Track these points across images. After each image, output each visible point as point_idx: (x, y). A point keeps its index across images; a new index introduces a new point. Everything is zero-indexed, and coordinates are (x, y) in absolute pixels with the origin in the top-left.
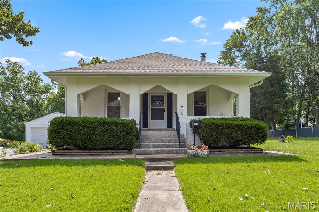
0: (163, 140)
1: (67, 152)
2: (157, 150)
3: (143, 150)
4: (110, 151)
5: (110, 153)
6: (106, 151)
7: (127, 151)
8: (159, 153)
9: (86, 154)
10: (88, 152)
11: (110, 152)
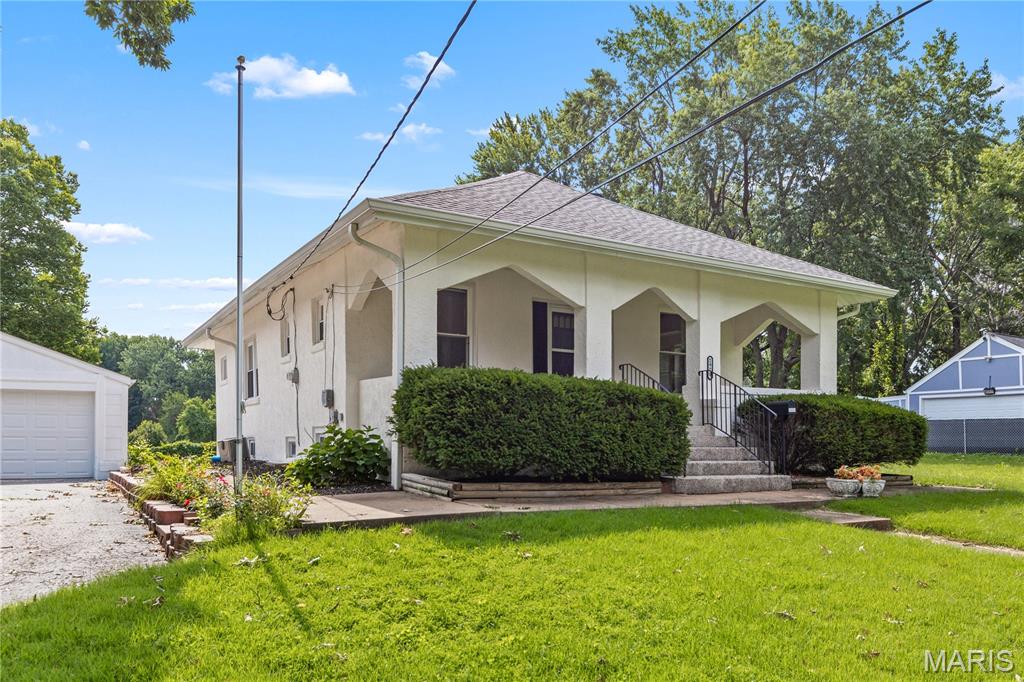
0: (709, 452)
1: (500, 490)
2: (729, 481)
3: (699, 481)
4: (618, 485)
5: (620, 491)
6: (607, 484)
7: (659, 484)
8: (734, 488)
9: (554, 493)
10: (559, 486)
11: (620, 488)
